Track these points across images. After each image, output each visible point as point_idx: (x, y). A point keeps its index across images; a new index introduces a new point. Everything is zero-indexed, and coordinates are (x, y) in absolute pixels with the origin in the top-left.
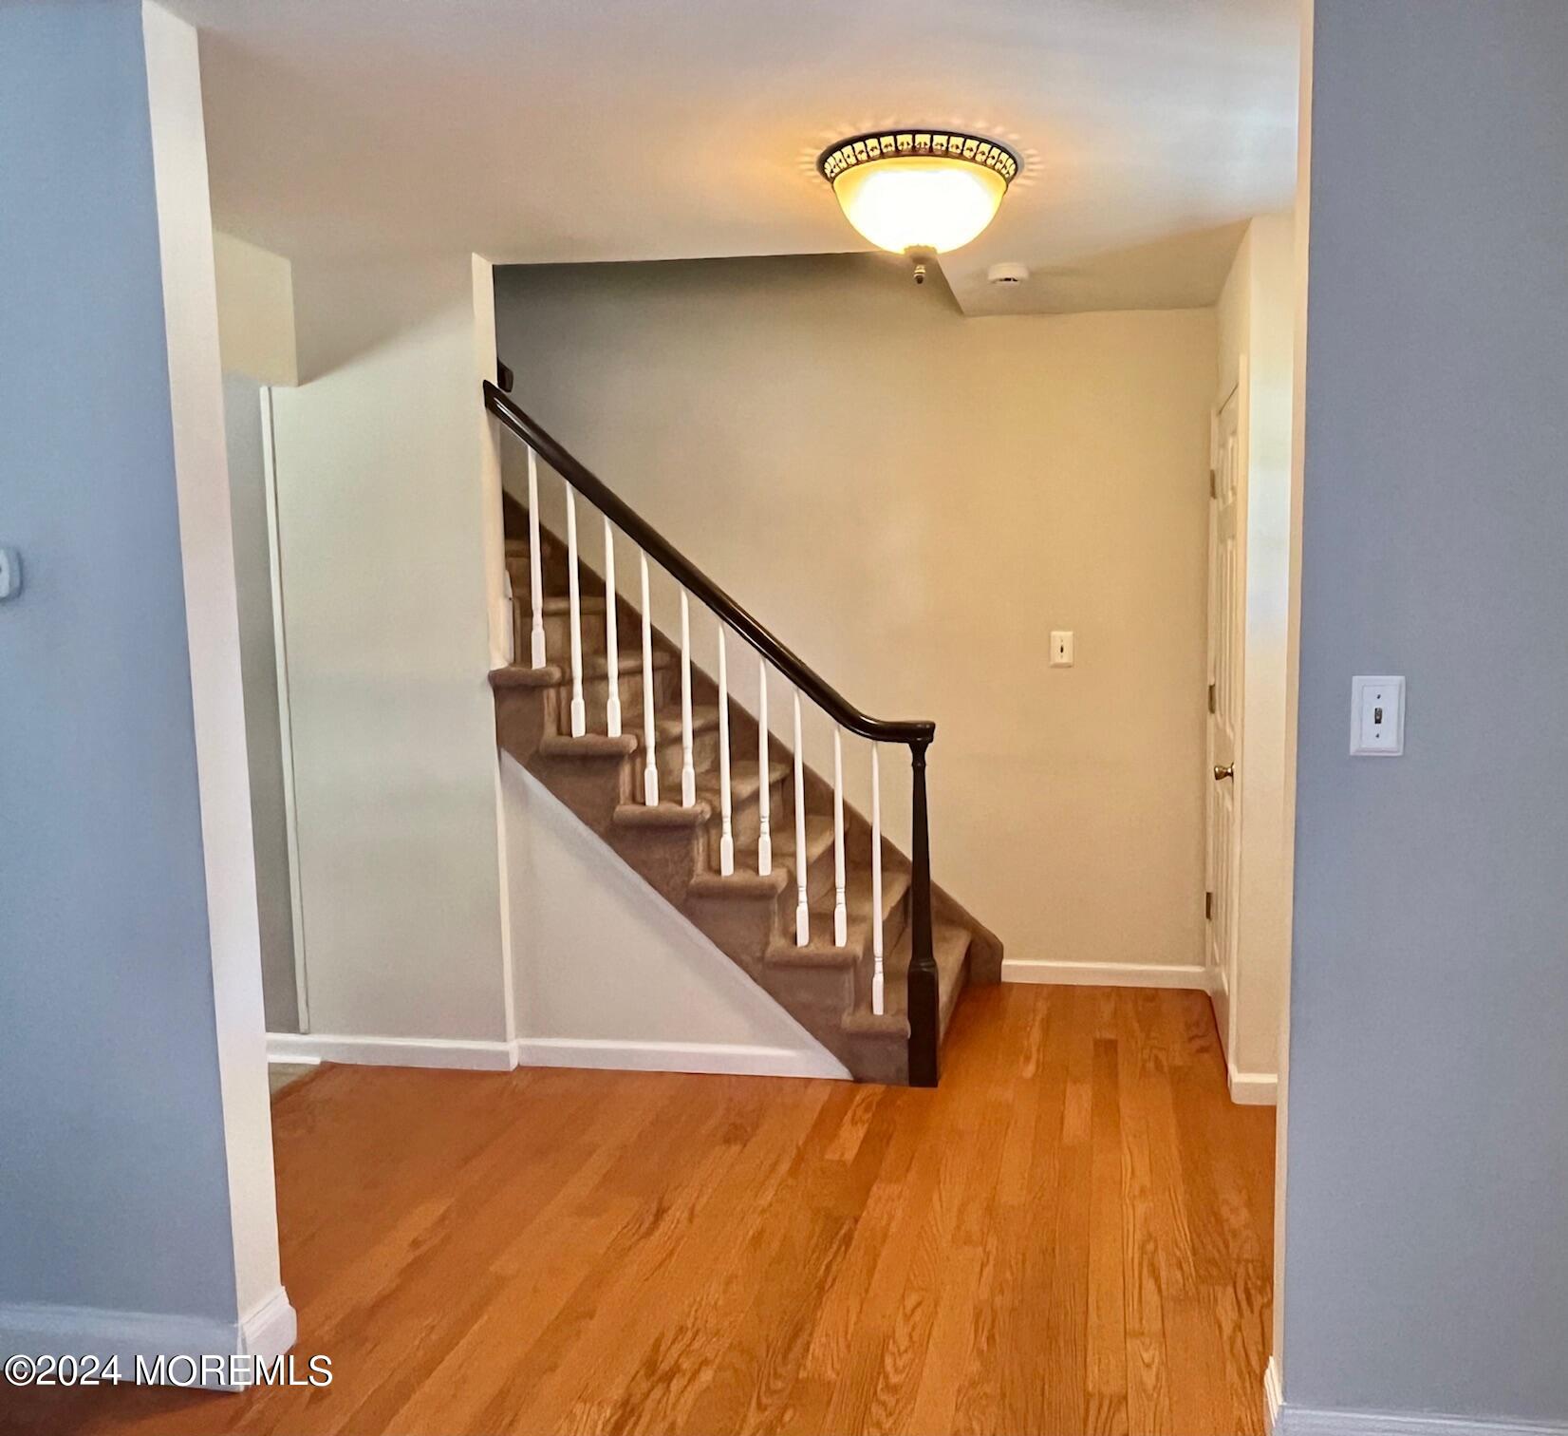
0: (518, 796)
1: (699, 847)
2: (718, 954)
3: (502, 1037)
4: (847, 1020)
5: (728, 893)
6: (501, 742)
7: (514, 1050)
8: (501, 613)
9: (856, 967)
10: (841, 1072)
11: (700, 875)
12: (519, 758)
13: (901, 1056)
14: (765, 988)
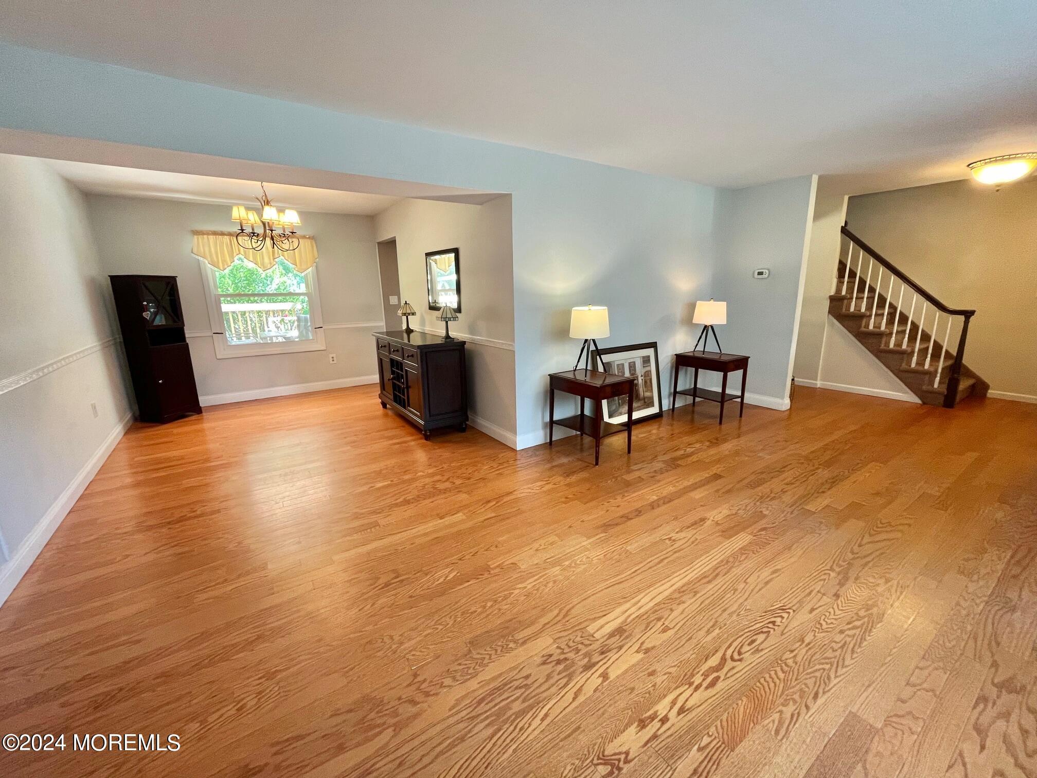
0: (832, 325)
1: (884, 340)
2: (884, 368)
3: (816, 380)
4: (924, 388)
5: (891, 352)
6: (829, 312)
7: (819, 384)
8: (835, 281)
9: (932, 374)
10: (919, 401)
11: (882, 346)
12: (834, 316)
13: (941, 400)
14: (898, 377)
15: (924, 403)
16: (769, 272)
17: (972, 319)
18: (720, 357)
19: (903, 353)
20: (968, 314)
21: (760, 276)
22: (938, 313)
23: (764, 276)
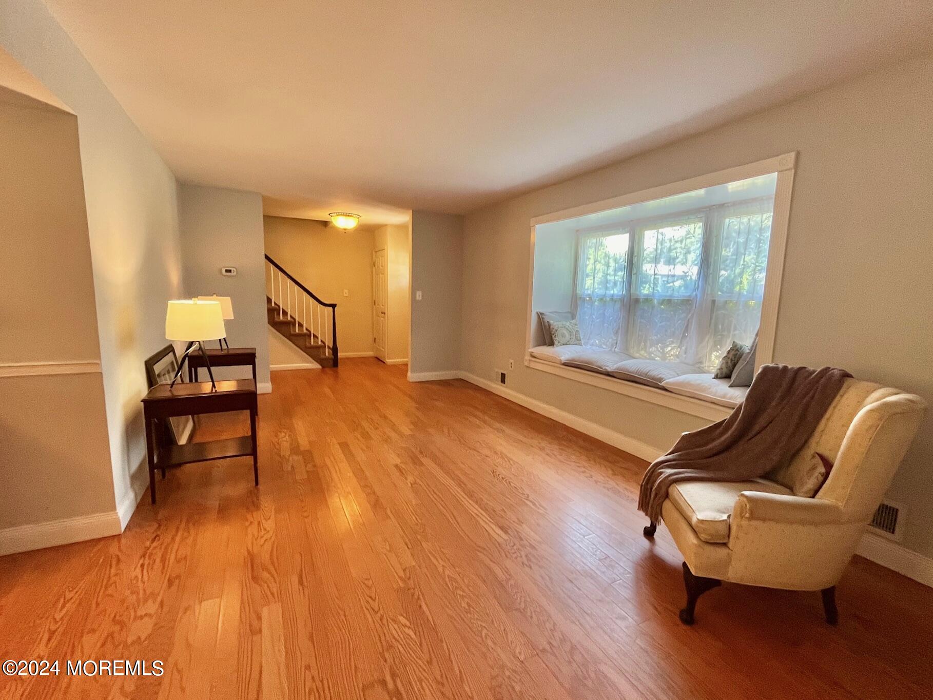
1: (292, 327)
2: (295, 347)
4: (322, 357)
5: (298, 335)
9: (323, 347)
10: (320, 367)
11: (292, 332)
13: (331, 362)
14: (305, 352)
15: (323, 367)
16: (236, 269)
17: (336, 308)
18: (228, 351)
19: (305, 335)
20: (333, 306)
21: (229, 274)
22: (320, 306)
23: (232, 274)
